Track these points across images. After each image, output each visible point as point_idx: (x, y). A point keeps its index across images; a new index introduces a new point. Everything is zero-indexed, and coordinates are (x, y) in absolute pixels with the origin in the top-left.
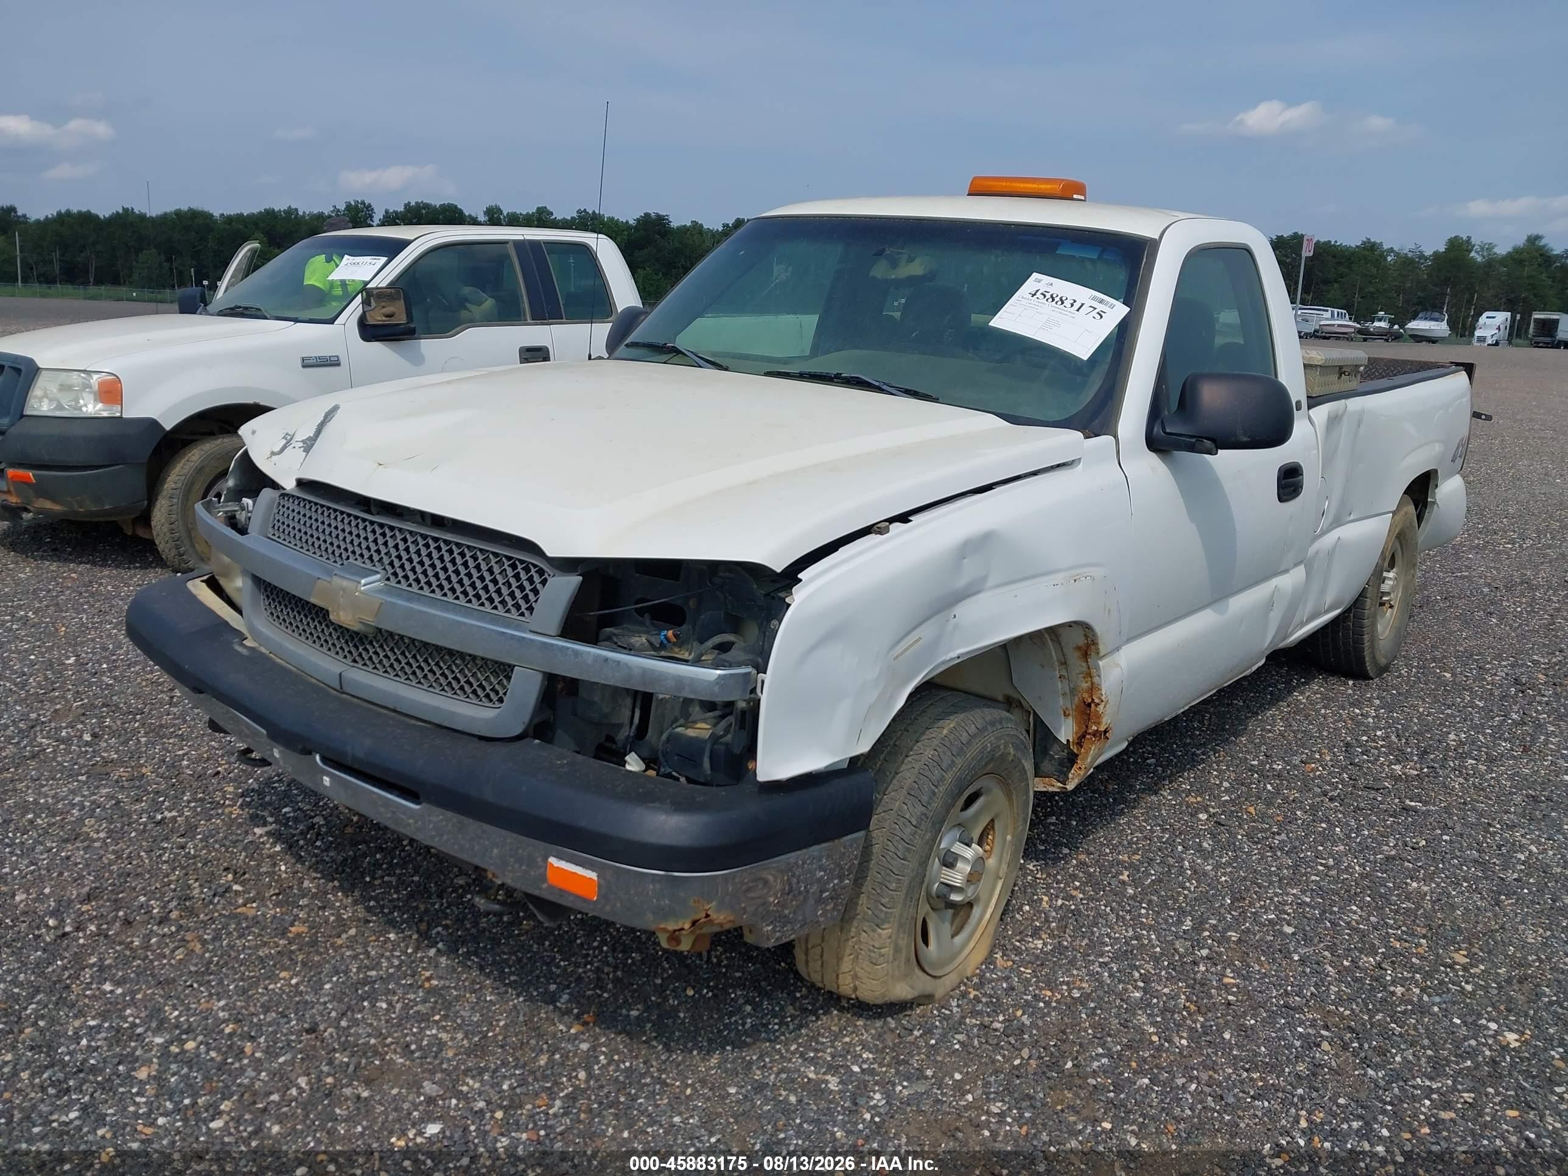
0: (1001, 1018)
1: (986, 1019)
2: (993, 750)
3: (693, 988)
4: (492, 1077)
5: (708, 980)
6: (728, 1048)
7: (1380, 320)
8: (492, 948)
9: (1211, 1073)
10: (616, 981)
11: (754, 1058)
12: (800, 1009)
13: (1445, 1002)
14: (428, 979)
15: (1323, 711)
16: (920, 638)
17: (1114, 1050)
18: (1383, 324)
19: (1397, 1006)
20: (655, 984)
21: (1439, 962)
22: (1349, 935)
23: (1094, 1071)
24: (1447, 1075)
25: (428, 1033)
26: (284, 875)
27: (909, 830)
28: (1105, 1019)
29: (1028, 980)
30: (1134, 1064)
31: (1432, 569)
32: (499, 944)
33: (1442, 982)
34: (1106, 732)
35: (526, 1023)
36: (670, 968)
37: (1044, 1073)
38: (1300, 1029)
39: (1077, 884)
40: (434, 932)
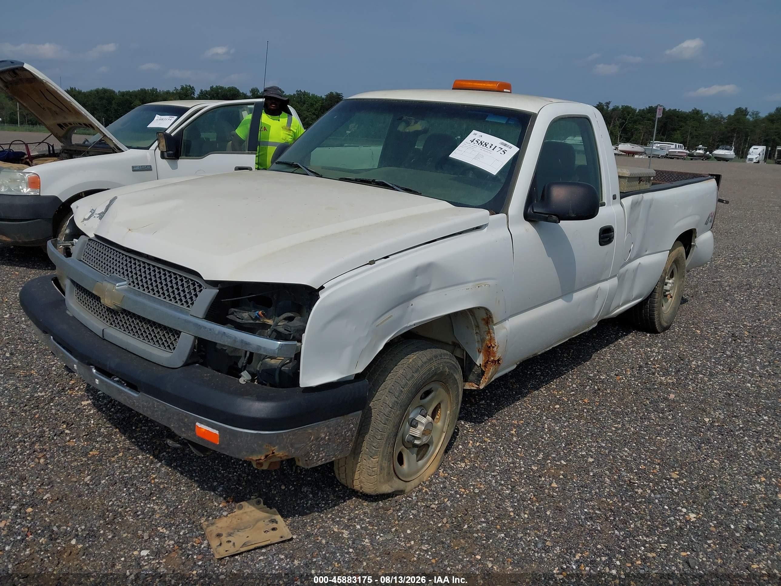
0: (436, 502)
1: (429, 503)
2: (436, 369)
3: (285, 485)
4: (176, 529)
5: (293, 481)
6: (297, 515)
7: (700, 149)
8: (189, 464)
9: (536, 531)
10: (248, 481)
11: (308, 521)
12: (337, 496)
13: (662, 498)
14: (154, 479)
15: (631, 349)
16: (391, 316)
17: (490, 519)
18: (701, 152)
19: (637, 499)
20: (266, 483)
21: (664, 477)
22: (620, 463)
23: (478, 530)
24: (655, 535)
25: (149, 506)
26: (92, 426)
27: (388, 409)
28: (489, 504)
29: (454, 483)
30: (498, 527)
31: (702, 277)
32: (193, 462)
33: (663, 487)
34: (498, 360)
35: (198, 501)
36: (276, 475)
37: (453, 530)
38: (586, 510)
39: (489, 435)
40: (162, 455)
